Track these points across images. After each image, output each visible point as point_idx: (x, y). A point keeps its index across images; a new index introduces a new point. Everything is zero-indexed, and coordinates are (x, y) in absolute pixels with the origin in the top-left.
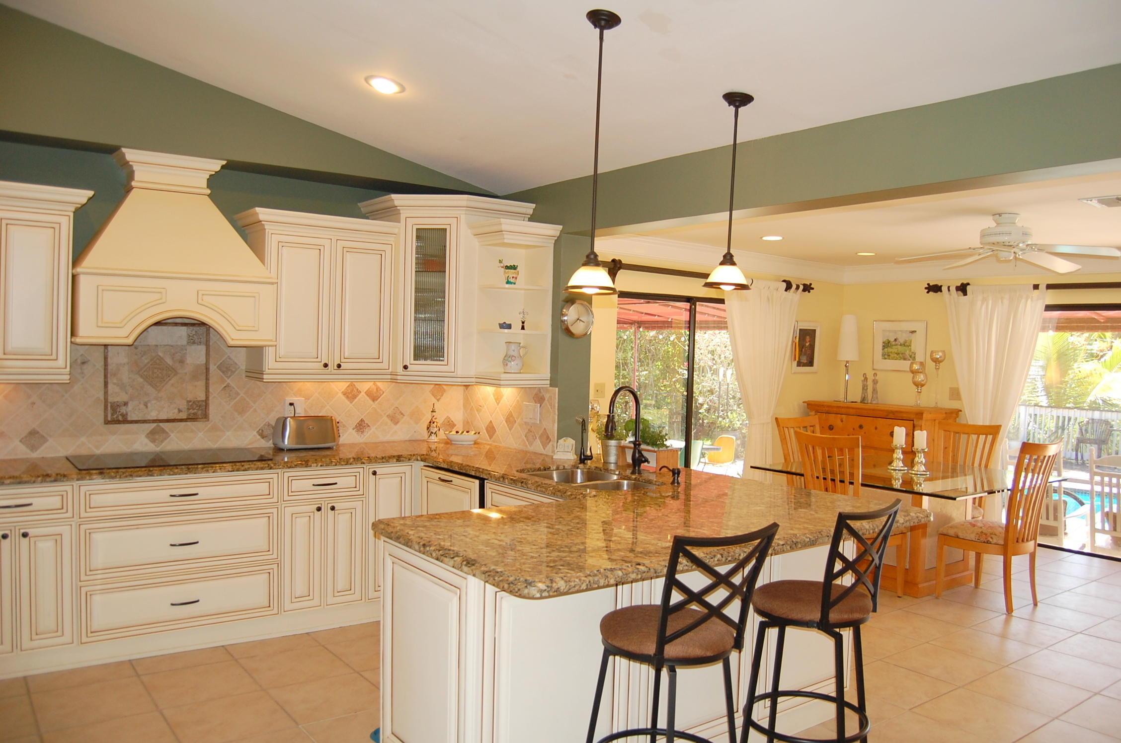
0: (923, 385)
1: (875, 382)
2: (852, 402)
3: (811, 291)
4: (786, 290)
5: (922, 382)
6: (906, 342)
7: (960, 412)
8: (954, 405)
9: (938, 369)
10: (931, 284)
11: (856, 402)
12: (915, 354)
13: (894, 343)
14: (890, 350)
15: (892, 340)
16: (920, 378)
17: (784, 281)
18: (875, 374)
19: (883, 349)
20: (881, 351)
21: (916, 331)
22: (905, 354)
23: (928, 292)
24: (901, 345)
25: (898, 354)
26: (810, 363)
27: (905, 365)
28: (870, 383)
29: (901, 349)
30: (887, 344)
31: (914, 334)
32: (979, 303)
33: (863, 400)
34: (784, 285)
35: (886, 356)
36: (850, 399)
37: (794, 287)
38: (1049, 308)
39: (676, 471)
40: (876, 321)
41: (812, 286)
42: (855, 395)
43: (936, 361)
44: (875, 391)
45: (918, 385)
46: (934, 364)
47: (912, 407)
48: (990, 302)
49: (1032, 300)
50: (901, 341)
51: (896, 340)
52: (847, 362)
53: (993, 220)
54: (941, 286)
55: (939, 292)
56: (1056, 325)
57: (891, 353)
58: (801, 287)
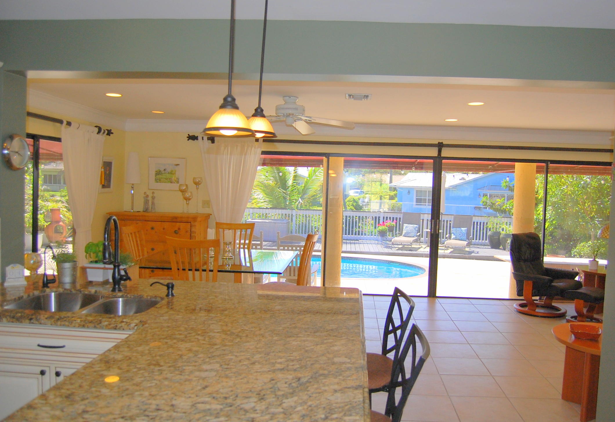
0: (190, 199)
1: (153, 198)
2: (138, 212)
3: (111, 135)
4: (97, 134)
5: (190, 198)
6: (172, 171)
7: (210, 216)
8: (206, 211)
9: (198, 188)
10: (190, 135)
11: (140, 212)
12: (178, 179)
13: (163, 172)
14: (160, 176)
15: (162, 170)
16: (187, 195)
17: (96, 127)
18: (153, 193)
19: (155, 176)
20: (154, 177)
21: (179, 165)
22: (171, 179)
23: (188, 140)
24: (169, 173)
25: (167, 179)
26: (109, 186)
27: (176, 186)
28: (150, 198)
29: (168, 176)
30: (158, 173)
31: (178, 166)
32: (222, 148)
33: (146, 210)
34: (97, 130)
35: (157, 180)
36: (136, 209)
37: (102, 131)
38: (264, 153)
39: (170, 286)
40: (150, 157)
41: (112, 131)
42: (139, 207)
43: (197, 184)
44: (153, 203)
45: (187, 199)
46: (195, 186)
47: (181, 213)
48: (229, 148)
49: (255, 148)
50: (169, 170)
51: (165, 170)
52: (133, 184)
53: (283, 100)
54: (197, 136)
55: (196, 140)
56: (262, 162)
57: (162, 178)
58: (106, 132)
